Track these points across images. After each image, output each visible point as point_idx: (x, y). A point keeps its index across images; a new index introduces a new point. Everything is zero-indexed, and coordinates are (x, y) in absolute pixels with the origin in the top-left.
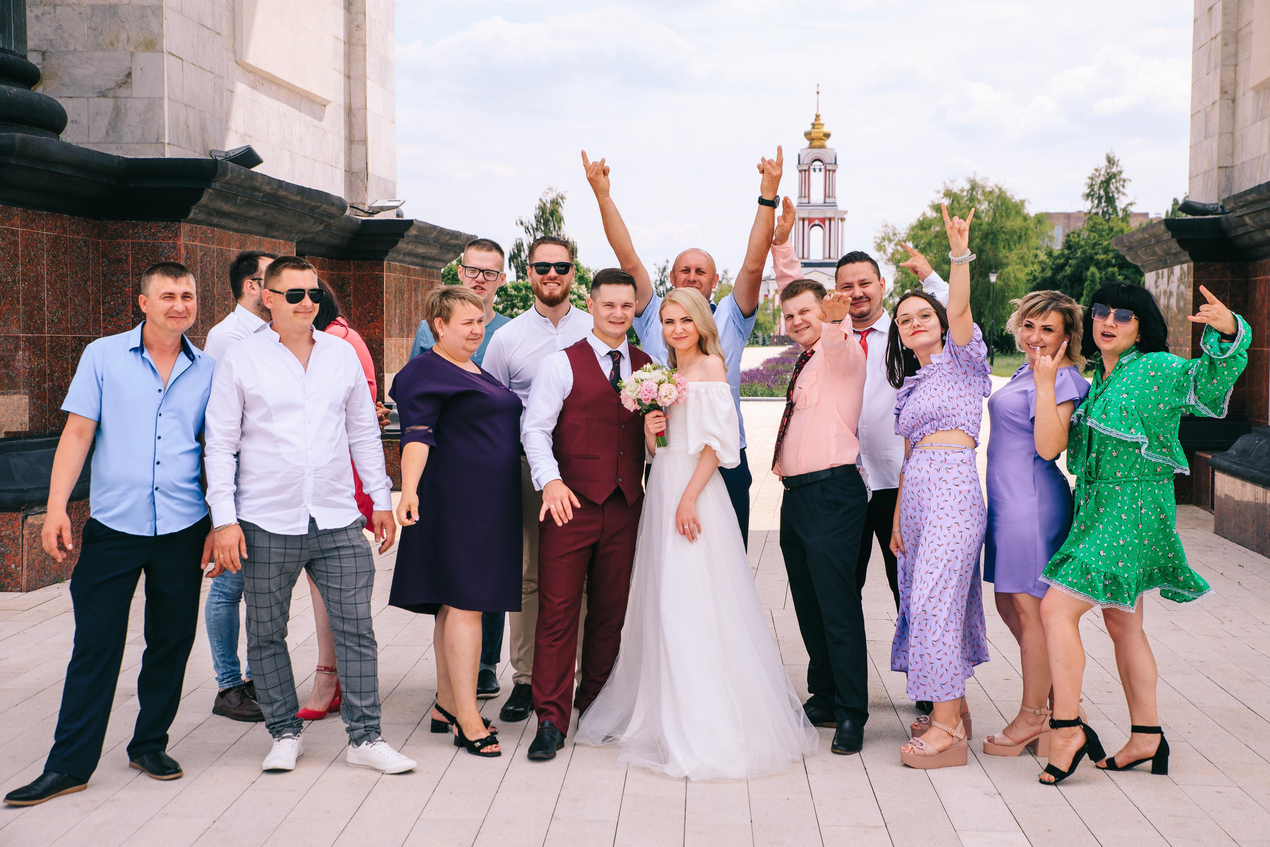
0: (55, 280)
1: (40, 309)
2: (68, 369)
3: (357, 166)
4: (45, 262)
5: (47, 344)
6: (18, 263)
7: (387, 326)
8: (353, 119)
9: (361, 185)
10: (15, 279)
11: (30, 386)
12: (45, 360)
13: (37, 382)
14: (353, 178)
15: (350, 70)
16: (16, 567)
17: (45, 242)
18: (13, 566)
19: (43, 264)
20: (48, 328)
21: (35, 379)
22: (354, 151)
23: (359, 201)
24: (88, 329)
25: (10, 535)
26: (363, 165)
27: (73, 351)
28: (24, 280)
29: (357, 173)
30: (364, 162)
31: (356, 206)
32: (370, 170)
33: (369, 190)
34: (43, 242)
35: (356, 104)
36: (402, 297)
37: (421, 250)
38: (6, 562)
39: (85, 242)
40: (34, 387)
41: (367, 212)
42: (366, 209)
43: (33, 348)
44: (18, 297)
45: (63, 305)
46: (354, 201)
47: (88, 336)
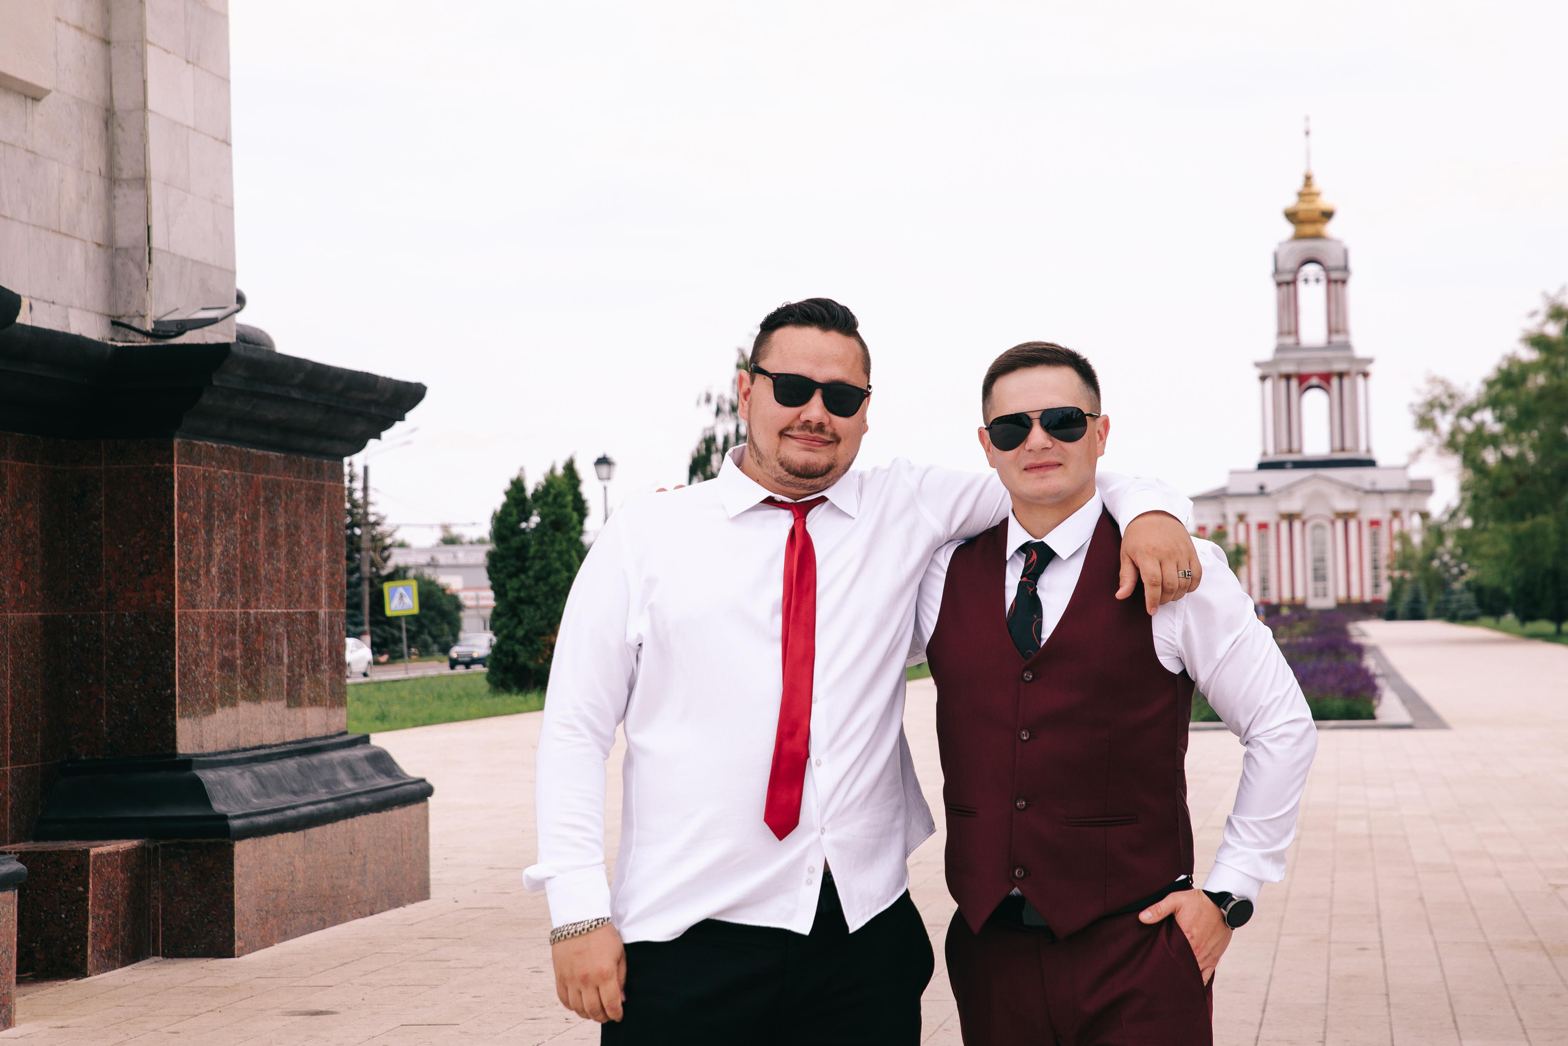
3: (127, 234)
7: (182, 580)
8: (118, 131)
9: (136, 275)
14: (118, 262)
15: (107, 28)
22: (119, 202)
23: (132, 310)
26: (140, 230)
29: (126, 250)
30: (143, 225)
31: (125, 321)
32: (155, 243)
33: (152, 285)
35: (123, 100)
36: (230, 516)
37: (271, 412)
41: (146, 334)
42: (149, 326)
46: (121, 311)
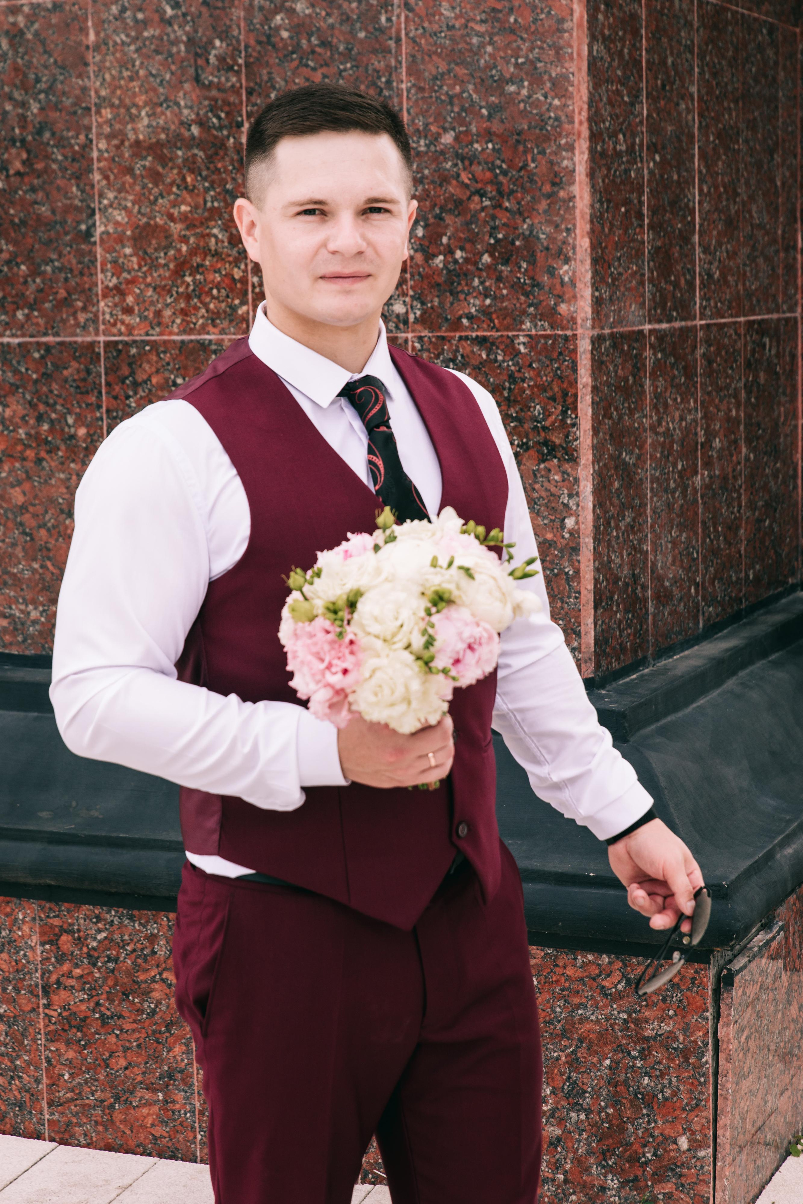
0: (714, 149)
1: (685, 238)
2: (739, 423)
4: (694, 89)
5: (700, 351)
6: (640, 90)
10: (633, 144)
11: (666, 490)
12: (696, 401)
13: (680, 472)
16: (695, 1145)
17: (696, 24)
18: (684, 1143)
19: (692, 96)
20: (702, 299)
21: (675, 465)
24: (774, 298)
25: (671, 1036)
27: (748, 365)
28: (653, 148)
34: (691, 25)
38: (660, 1126)
39: (772, 30)
40: (673, 492)
43: (673, 366)
44: (641, 203)
45: (731, 224)
47: (775, 316)
